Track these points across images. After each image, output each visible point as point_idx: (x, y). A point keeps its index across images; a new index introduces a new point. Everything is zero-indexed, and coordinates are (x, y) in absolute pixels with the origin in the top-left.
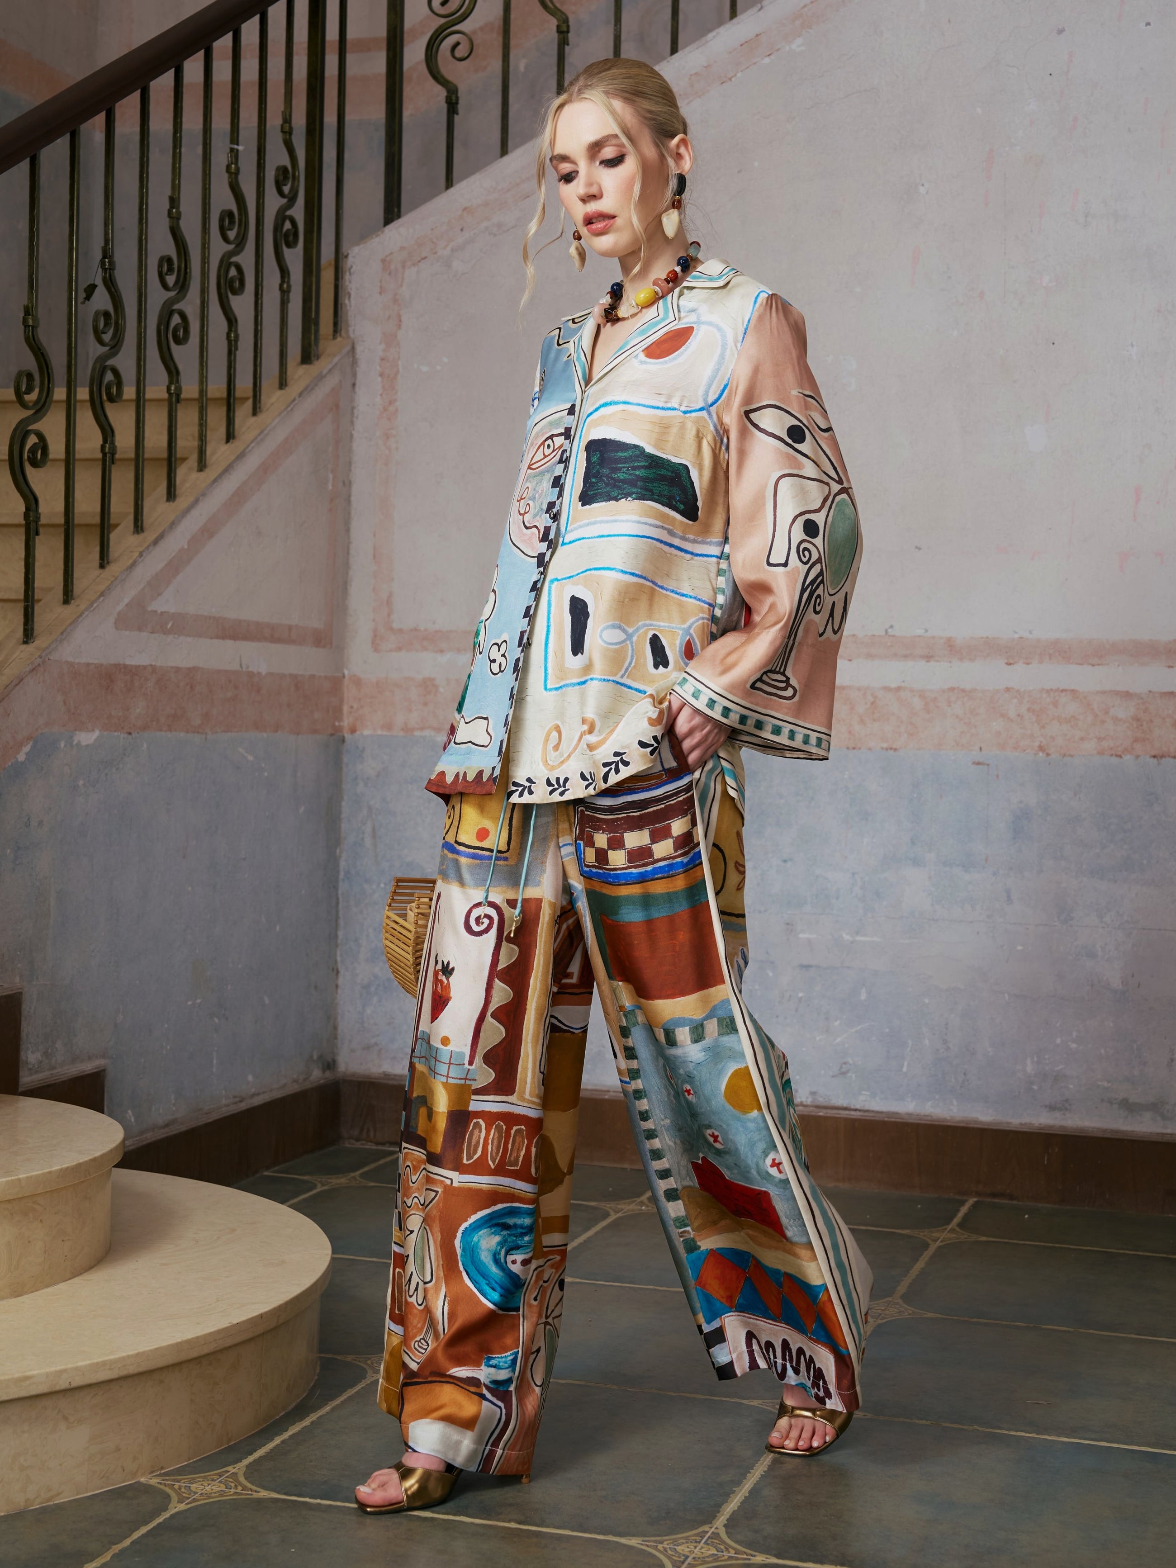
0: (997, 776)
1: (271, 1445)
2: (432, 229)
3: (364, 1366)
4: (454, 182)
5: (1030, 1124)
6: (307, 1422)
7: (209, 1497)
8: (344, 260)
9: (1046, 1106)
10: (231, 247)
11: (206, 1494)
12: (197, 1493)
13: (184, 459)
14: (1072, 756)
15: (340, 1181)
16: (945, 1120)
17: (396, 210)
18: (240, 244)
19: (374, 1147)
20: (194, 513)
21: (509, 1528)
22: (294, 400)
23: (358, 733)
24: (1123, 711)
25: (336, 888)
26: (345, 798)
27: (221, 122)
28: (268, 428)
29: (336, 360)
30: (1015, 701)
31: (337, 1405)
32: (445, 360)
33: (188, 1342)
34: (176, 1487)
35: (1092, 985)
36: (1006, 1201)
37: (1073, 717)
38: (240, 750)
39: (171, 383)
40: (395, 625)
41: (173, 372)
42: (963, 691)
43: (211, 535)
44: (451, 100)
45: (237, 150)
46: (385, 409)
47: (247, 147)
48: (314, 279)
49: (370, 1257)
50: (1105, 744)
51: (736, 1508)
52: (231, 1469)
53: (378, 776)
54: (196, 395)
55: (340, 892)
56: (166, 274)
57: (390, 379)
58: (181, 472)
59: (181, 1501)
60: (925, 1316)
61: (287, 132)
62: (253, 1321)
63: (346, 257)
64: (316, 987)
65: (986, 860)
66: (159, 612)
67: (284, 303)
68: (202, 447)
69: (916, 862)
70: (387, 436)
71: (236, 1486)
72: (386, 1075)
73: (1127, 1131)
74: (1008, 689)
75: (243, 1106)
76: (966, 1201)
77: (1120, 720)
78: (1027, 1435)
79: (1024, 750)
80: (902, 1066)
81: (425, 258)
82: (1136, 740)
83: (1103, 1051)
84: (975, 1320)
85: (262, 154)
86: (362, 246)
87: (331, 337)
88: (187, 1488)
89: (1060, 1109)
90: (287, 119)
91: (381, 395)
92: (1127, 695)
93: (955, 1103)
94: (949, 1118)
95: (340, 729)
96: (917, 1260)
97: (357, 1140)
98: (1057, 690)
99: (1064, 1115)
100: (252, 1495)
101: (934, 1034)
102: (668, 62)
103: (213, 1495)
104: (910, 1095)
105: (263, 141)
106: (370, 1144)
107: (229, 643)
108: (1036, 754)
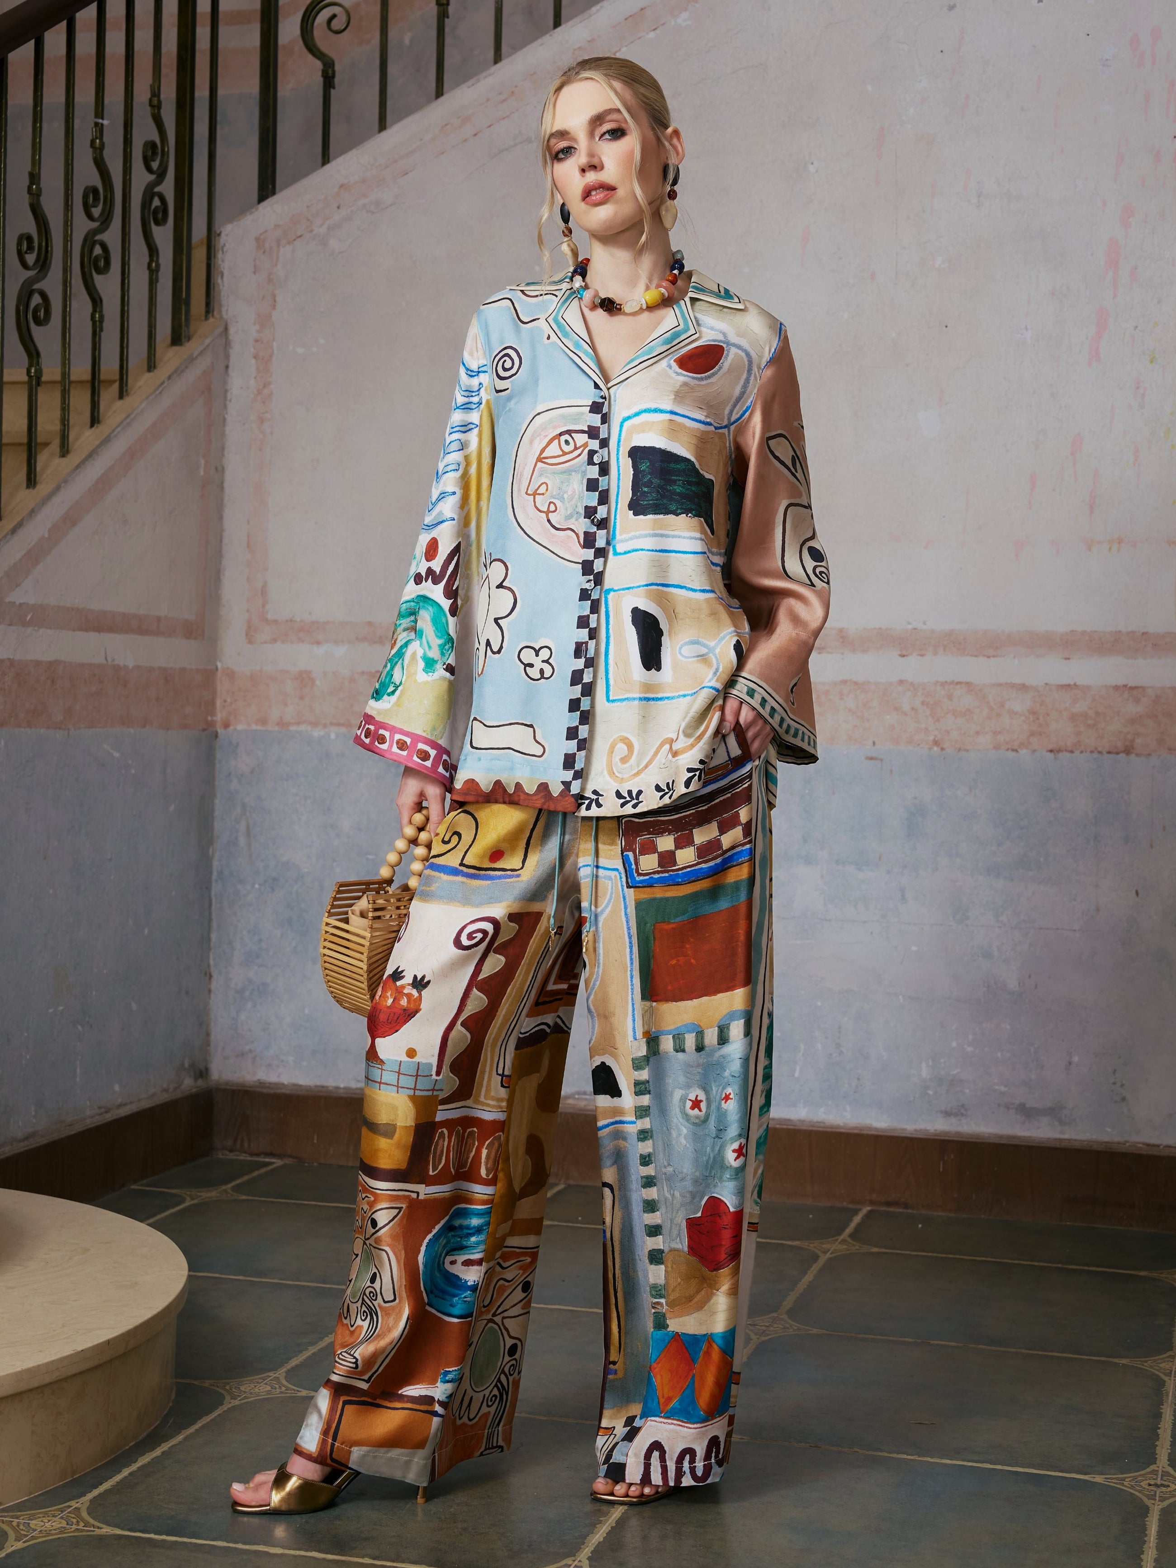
0: (891, 771)
1: (118, 1478)
2: (308, 207)
3: (222, 1391)
4: (331, 159)
5: (926, 1130)
6: (157, 1452)
7: (49, 1535)
8: (217, 238)
9: (941, 1112)
10: (96, 225)
11: (46, 1531)
12: (35, 1530)
13: (46, 444)
14: (967, 751)
15: (211, 1194)
16: (838, 1127)
17: (270, 187)
18: (106, 220)
19: (249, 1158)
20: (56, 500)
21: (362, 1564)
22: (163, 383)
23: (232, 728)
24: (1019, 704)
25: (208, 889)
26: (218, 795)
27: (85, 95)
28: (135, 413)
29: (207, 341)
30: (909, 694)
31: (191, 1434)
32: (322, 341)
33: (29, 1370)
34: (15, 1524)
35: (988, 987)
36: (901, 1210)
37: (968, 710)
38: (105, 746)
39: (31, 365)
40: (269, 616)
41: (33, 353)
42: (856, 683)
43: (74, 523)
44: (328, 73)
45: (102, 125)
46: (259, 392)
47: (113, 122)
48: (184, 258)
49: (236, 1275)
50: (1001, 738)
51: (602, 1540)
52: (74, 1504)
53: (252, 772)
54: (58, 378)
55: (213, 893)
56: (26, 253)
57: (264, 361)
58: (41, 459)
59: (18, 1539)
60: (810, 1332)
61: (155, 106)
62: (99, 1349)
63: (219, 235)
64: (187, 992)
65: (880, 858)
66: (17, 603)
67: (153, 282)
68: (64, 432)
69: (808, 860)
70: (262, 420)
71: (78, 1522)
72: (260, 1083)
73: (1024, 1137)
74: (901, 682)
75: (109, 1117)
76: (860, 1210)
77: (1016, 713)
78: (909, 1457)
79: (919, 745)
80: (794, 1071)
81: (300, 236)
82: (1032, 734)
83: (999, 1054)
84: (862, 1336)
85: (129, 129)
86: (235, 223)
87: (203, 318)
88: (26, 1525)
89: (956, 1115)
90: (155, 93)
91: (255, 378)
92: (1023, 688)
93: (848, 1108)
94: (842, 1125)
95: (212, 724)
96: (806, 1273)
97: (231, 1151)
98: (952, 683)
99: (960, 1120)
100: (94, 1531)
101: (827, 1038)
102: (551, 36)
103: (53, 1532)
104: (802, 1101)
105: (129, 115)
106: (244, 1155)
107: (93, 635)
108: (930, 749)
